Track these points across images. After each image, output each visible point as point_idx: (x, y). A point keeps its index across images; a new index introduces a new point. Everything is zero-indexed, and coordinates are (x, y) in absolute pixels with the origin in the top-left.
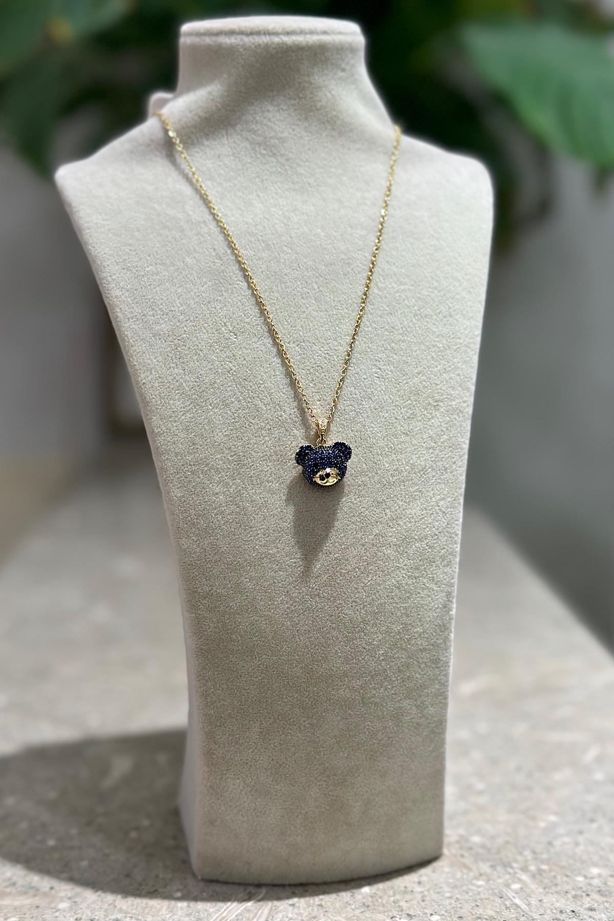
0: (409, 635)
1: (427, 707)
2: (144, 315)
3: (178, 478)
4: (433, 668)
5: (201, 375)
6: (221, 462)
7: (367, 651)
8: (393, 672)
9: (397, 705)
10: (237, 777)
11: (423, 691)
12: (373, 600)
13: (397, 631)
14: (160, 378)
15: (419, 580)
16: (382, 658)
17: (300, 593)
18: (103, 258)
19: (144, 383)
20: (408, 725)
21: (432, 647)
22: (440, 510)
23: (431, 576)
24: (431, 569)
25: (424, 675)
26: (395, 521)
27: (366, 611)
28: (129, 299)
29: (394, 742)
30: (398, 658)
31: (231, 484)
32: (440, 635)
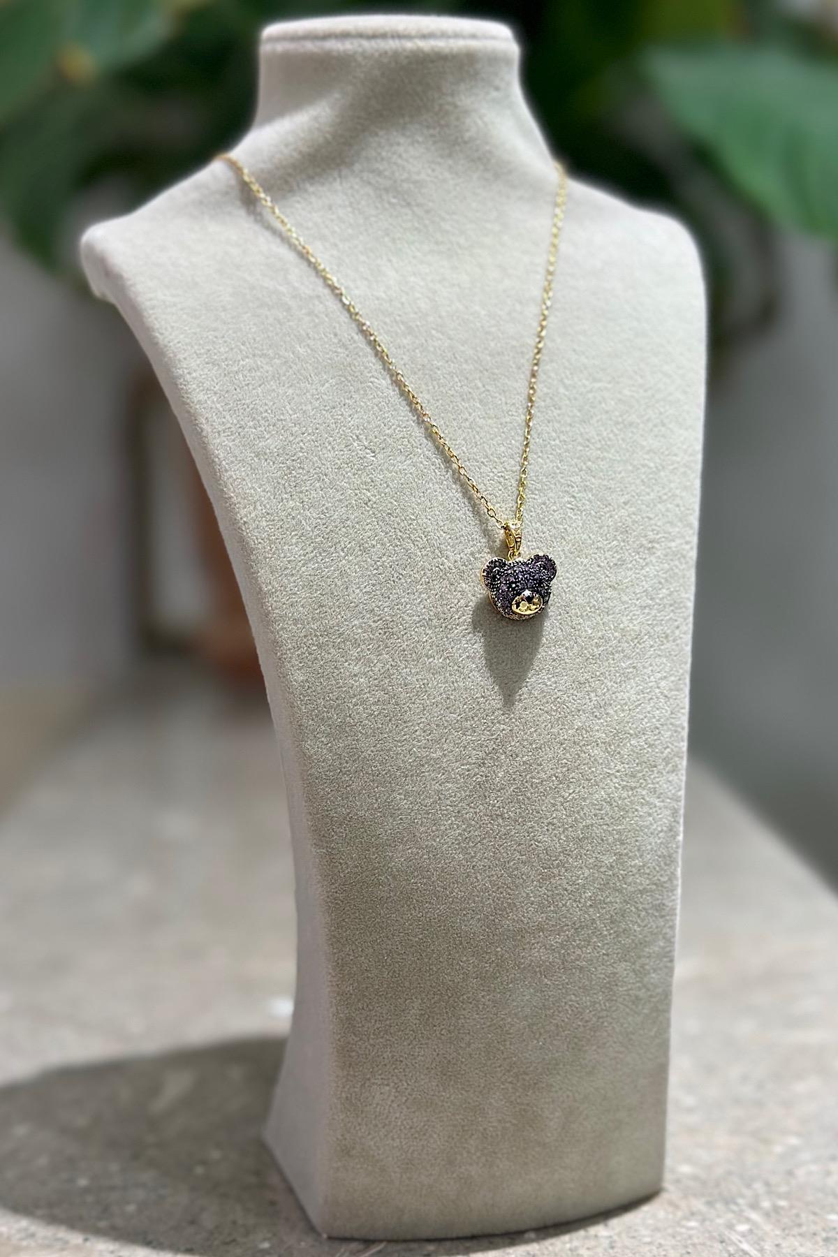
0: (624, 871)
1: (649, 973)
2: (240, 427)
3: (298, 655)
4: (656, 916)
5: (327, 509)
6: (360, 631)
7: (569, 894)
8: (603, 923)
9: (609, 971)
10: (386, 1083)
11: (643, 951)
12: (576, 820)
13: (608, 865)
14: (268, 514)
15: (637, 792)
16: (589, 903)
17: (475, 812)
18: (177, 348)
19: (245, 522)
20: (624, 999)
21: (654, 887)
22: (662, 693)
23: (652, 786)
24: (652, 777)
25: (645, 926)
26: (603, 709)
27: (567, 837)
28: (218, 406)
29: (606, 1024)
30: (611, 902)
31: (376, 661)
32: (665, 871)
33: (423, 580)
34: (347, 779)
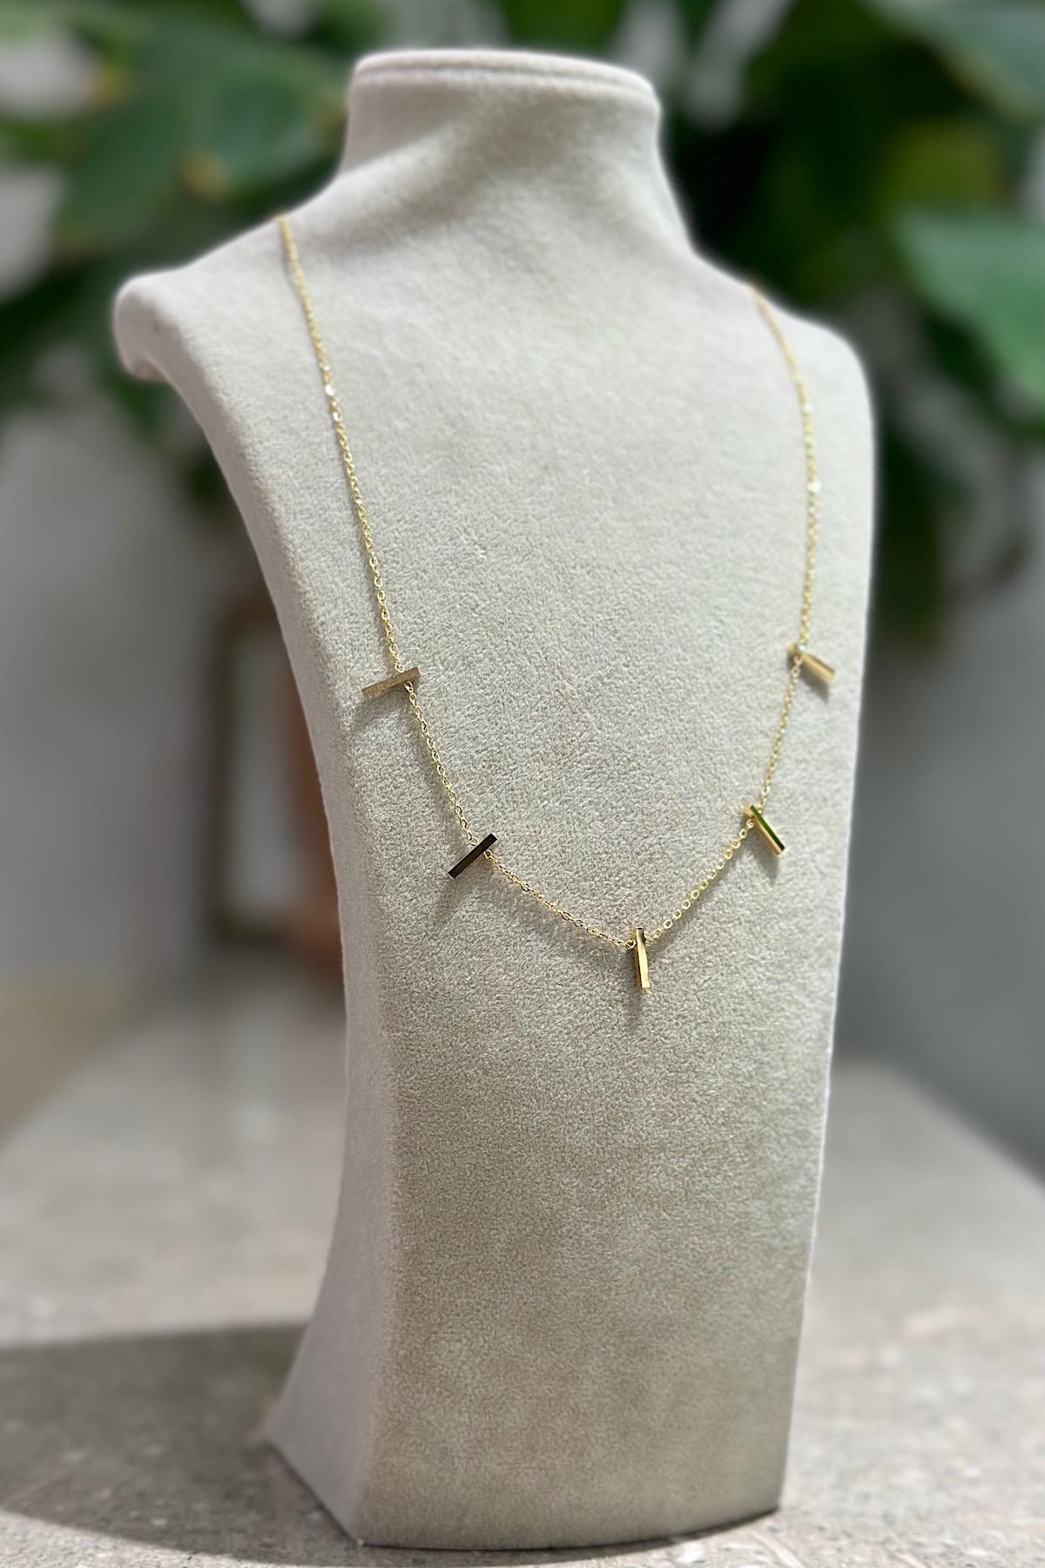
0: (765, 1083)
1: (786, 1218)
4: (798, 1146)
7: (698, 1106)
8: (737, 1148)
9: (741, 1208)
11: (781, 1188)
12: (711, 1014)
13: (747, 1074)
15: (784, 987)
16: (721, 1121)
17: (590, 995)
20: (756, 1248)
21: (798, 1108)
22: (817, 868)
23: (802, 981)
24: (802, 970)
25: (785, 1157)
26: (747, 880)
27: (699, 1034)
29: (732, 1277)
30: (747, 1122)
32: (812, 1089)
33: (539, 705)
34: (433, 944)
